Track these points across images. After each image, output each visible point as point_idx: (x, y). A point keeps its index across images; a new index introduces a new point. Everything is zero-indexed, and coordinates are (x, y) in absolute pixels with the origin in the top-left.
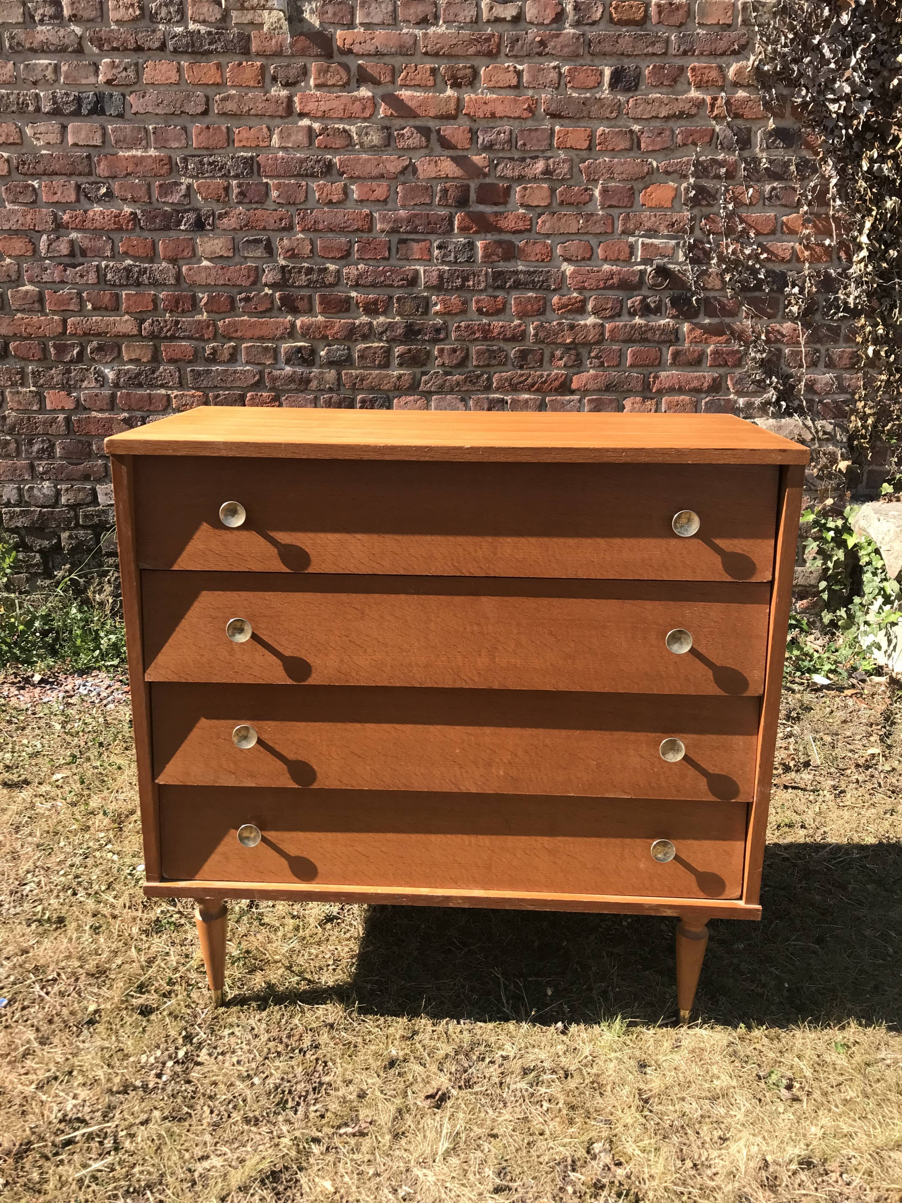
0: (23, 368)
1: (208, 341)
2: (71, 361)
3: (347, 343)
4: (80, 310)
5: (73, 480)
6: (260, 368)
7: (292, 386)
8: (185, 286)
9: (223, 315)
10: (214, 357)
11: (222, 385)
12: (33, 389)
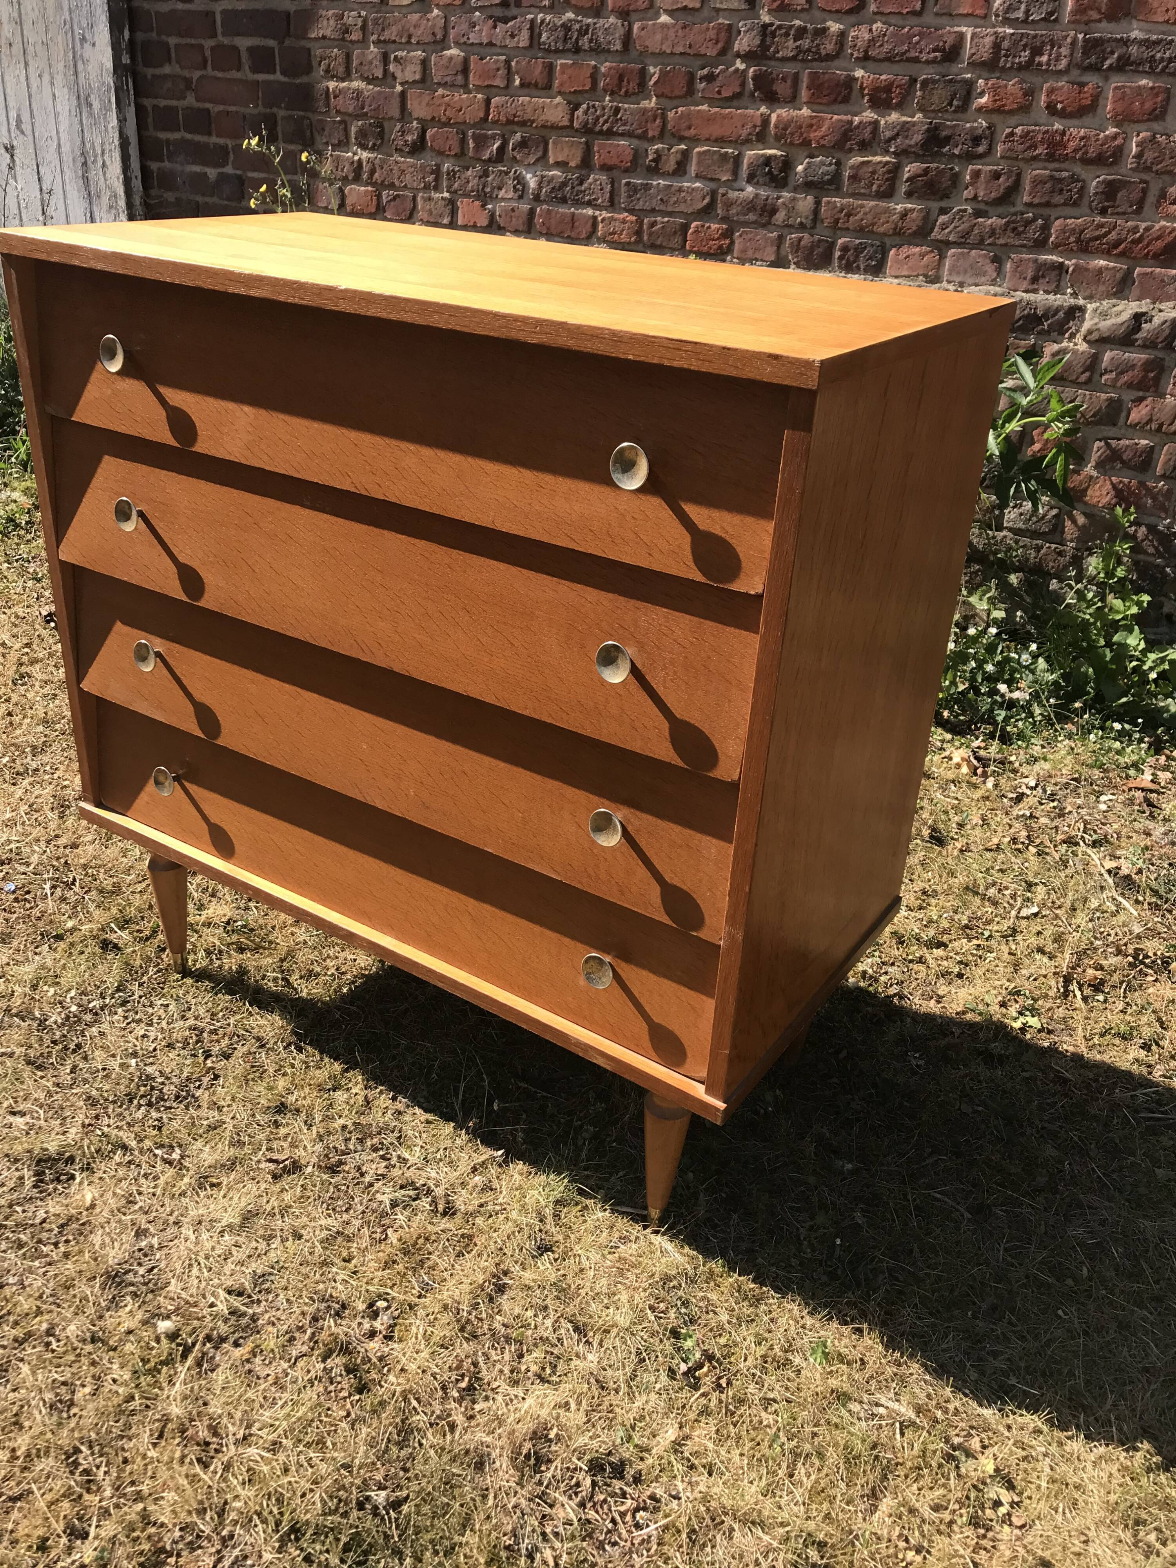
0: (438, 166)
1: (652, 140)
2: (489, 160)
3: (838, 155)
4: (507, 87)
6: (713, 185)
7: (751, 217)
8: (634, 54)
9: (676, 102)
10: (657, 165)
11: (662, 207)
12: (446, 195)
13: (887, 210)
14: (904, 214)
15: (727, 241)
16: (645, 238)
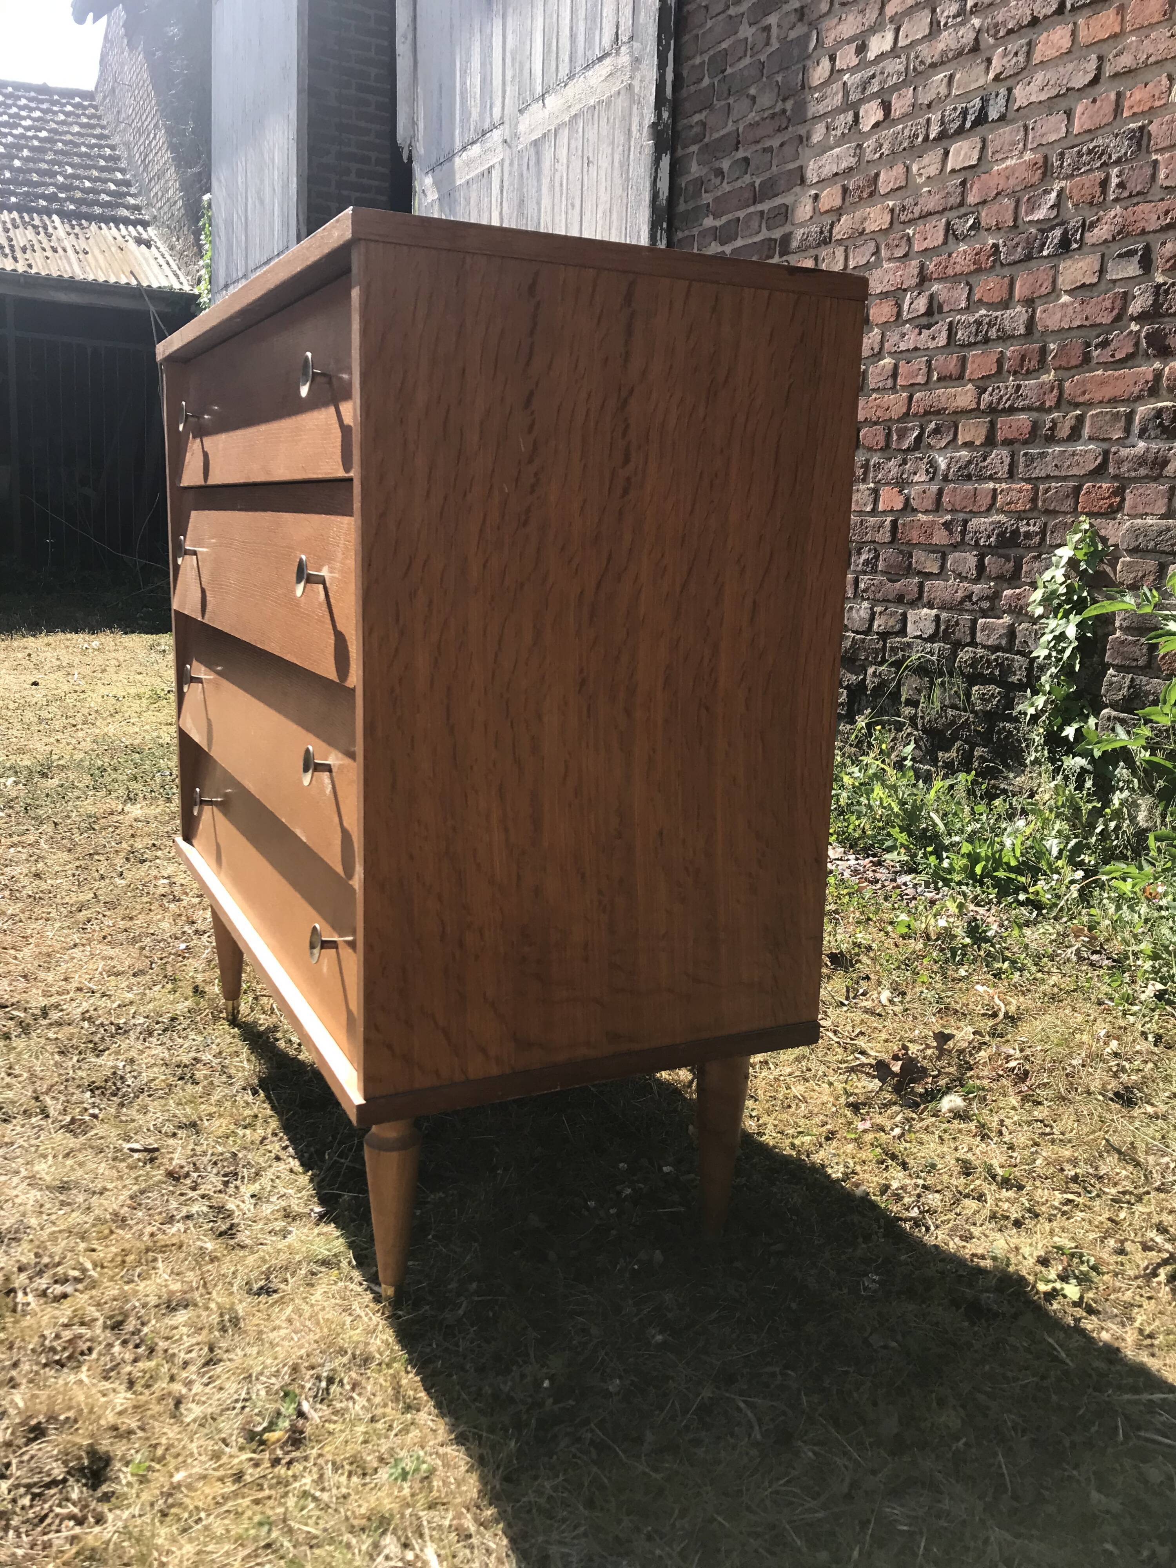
0: (868, 461)
1: (1050, 410)
2: (908, 449)
4: (927, 383)
5: (888, 601)
6: (1105, 446)
7: (1143, 472)
8: (1037, 335)
9: (1073, 372)
10: (1052, 434)
11: (1056, 473)
12: (872, 485)
15: (1118, 499)
16: (1040, 504)
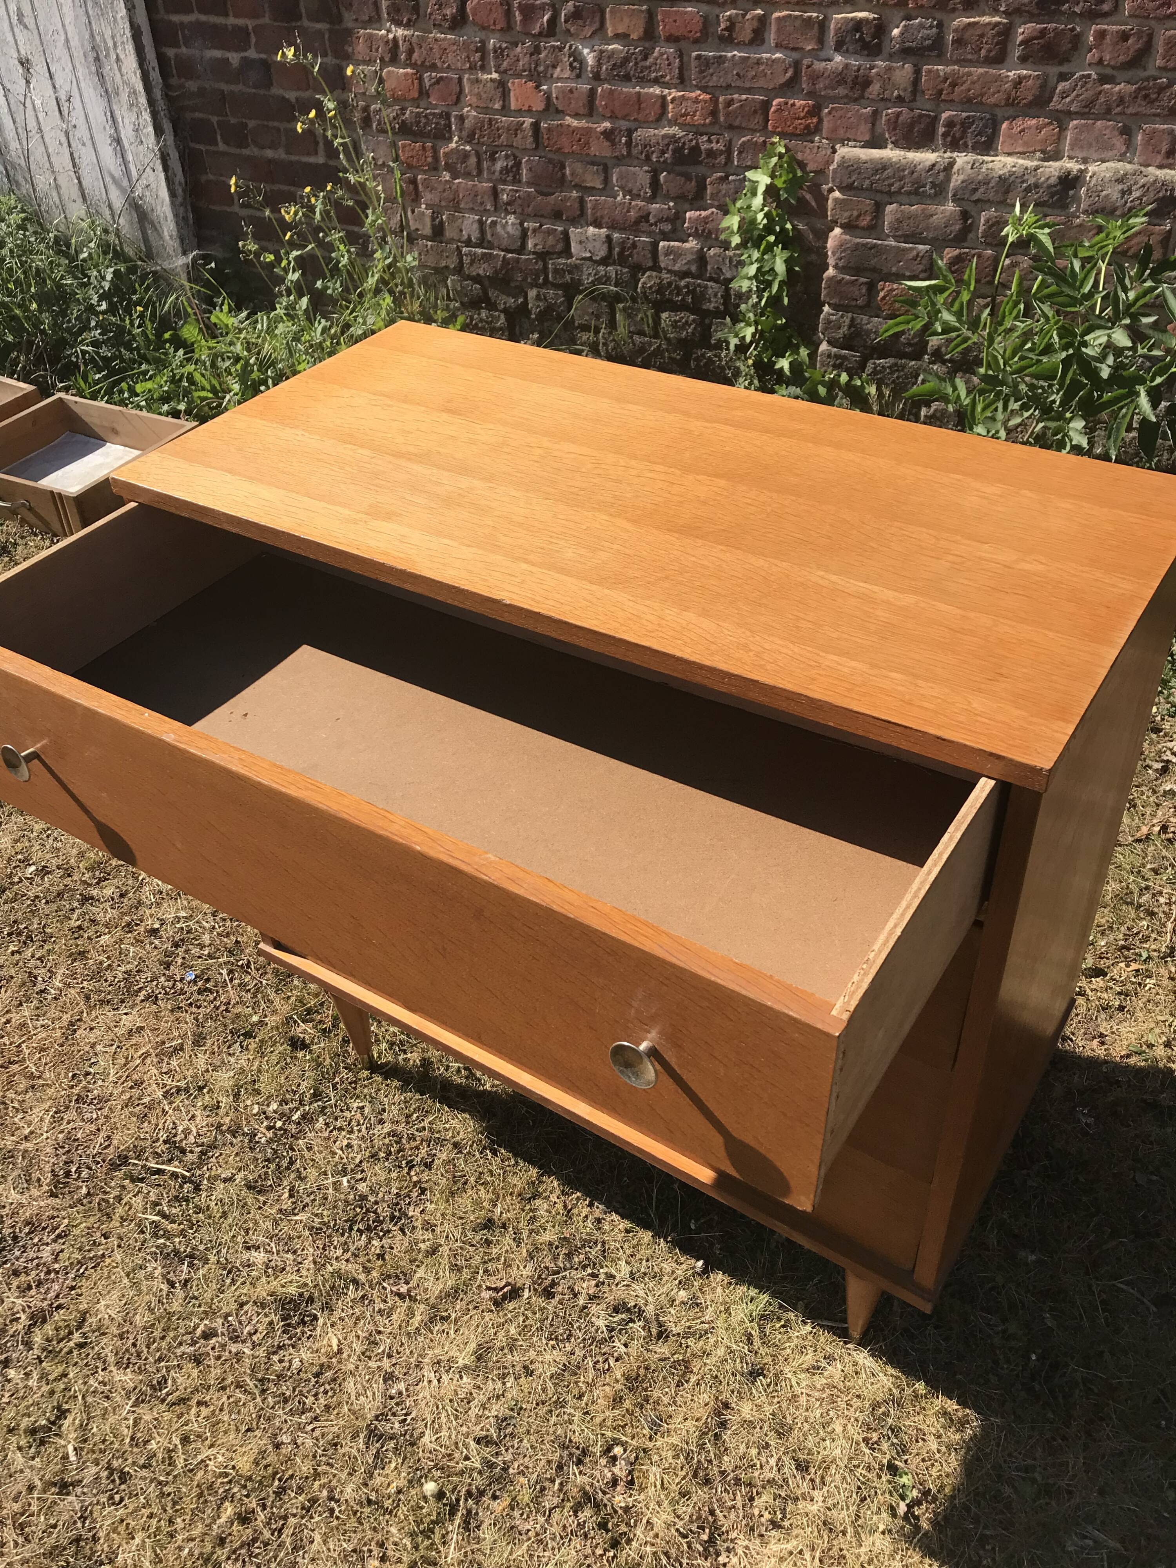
0: (483, 43)
1: (724, 5)
2: (540, 34)
3: (938, 15)
5: (542, 216)
6: (796, 55)
7: (841, 91)
10: (730, 35)
11: (739, 83)
12: (495, 76)
13: (998, 78)
14: (1019, 81)
15: (815, 120)
16: (722, 119)
